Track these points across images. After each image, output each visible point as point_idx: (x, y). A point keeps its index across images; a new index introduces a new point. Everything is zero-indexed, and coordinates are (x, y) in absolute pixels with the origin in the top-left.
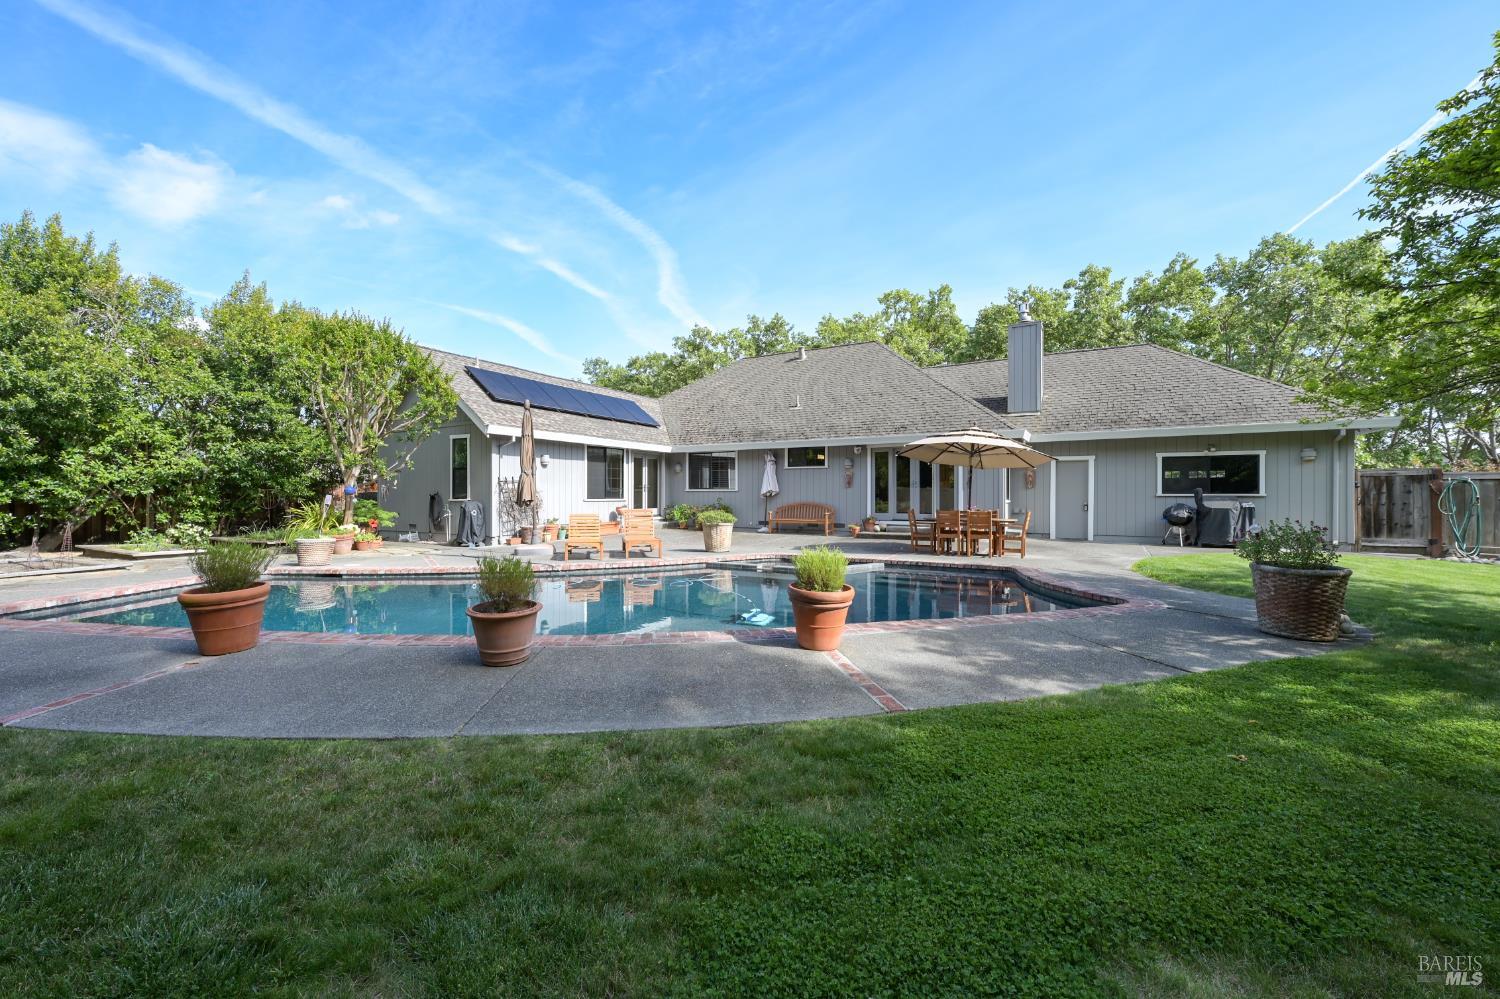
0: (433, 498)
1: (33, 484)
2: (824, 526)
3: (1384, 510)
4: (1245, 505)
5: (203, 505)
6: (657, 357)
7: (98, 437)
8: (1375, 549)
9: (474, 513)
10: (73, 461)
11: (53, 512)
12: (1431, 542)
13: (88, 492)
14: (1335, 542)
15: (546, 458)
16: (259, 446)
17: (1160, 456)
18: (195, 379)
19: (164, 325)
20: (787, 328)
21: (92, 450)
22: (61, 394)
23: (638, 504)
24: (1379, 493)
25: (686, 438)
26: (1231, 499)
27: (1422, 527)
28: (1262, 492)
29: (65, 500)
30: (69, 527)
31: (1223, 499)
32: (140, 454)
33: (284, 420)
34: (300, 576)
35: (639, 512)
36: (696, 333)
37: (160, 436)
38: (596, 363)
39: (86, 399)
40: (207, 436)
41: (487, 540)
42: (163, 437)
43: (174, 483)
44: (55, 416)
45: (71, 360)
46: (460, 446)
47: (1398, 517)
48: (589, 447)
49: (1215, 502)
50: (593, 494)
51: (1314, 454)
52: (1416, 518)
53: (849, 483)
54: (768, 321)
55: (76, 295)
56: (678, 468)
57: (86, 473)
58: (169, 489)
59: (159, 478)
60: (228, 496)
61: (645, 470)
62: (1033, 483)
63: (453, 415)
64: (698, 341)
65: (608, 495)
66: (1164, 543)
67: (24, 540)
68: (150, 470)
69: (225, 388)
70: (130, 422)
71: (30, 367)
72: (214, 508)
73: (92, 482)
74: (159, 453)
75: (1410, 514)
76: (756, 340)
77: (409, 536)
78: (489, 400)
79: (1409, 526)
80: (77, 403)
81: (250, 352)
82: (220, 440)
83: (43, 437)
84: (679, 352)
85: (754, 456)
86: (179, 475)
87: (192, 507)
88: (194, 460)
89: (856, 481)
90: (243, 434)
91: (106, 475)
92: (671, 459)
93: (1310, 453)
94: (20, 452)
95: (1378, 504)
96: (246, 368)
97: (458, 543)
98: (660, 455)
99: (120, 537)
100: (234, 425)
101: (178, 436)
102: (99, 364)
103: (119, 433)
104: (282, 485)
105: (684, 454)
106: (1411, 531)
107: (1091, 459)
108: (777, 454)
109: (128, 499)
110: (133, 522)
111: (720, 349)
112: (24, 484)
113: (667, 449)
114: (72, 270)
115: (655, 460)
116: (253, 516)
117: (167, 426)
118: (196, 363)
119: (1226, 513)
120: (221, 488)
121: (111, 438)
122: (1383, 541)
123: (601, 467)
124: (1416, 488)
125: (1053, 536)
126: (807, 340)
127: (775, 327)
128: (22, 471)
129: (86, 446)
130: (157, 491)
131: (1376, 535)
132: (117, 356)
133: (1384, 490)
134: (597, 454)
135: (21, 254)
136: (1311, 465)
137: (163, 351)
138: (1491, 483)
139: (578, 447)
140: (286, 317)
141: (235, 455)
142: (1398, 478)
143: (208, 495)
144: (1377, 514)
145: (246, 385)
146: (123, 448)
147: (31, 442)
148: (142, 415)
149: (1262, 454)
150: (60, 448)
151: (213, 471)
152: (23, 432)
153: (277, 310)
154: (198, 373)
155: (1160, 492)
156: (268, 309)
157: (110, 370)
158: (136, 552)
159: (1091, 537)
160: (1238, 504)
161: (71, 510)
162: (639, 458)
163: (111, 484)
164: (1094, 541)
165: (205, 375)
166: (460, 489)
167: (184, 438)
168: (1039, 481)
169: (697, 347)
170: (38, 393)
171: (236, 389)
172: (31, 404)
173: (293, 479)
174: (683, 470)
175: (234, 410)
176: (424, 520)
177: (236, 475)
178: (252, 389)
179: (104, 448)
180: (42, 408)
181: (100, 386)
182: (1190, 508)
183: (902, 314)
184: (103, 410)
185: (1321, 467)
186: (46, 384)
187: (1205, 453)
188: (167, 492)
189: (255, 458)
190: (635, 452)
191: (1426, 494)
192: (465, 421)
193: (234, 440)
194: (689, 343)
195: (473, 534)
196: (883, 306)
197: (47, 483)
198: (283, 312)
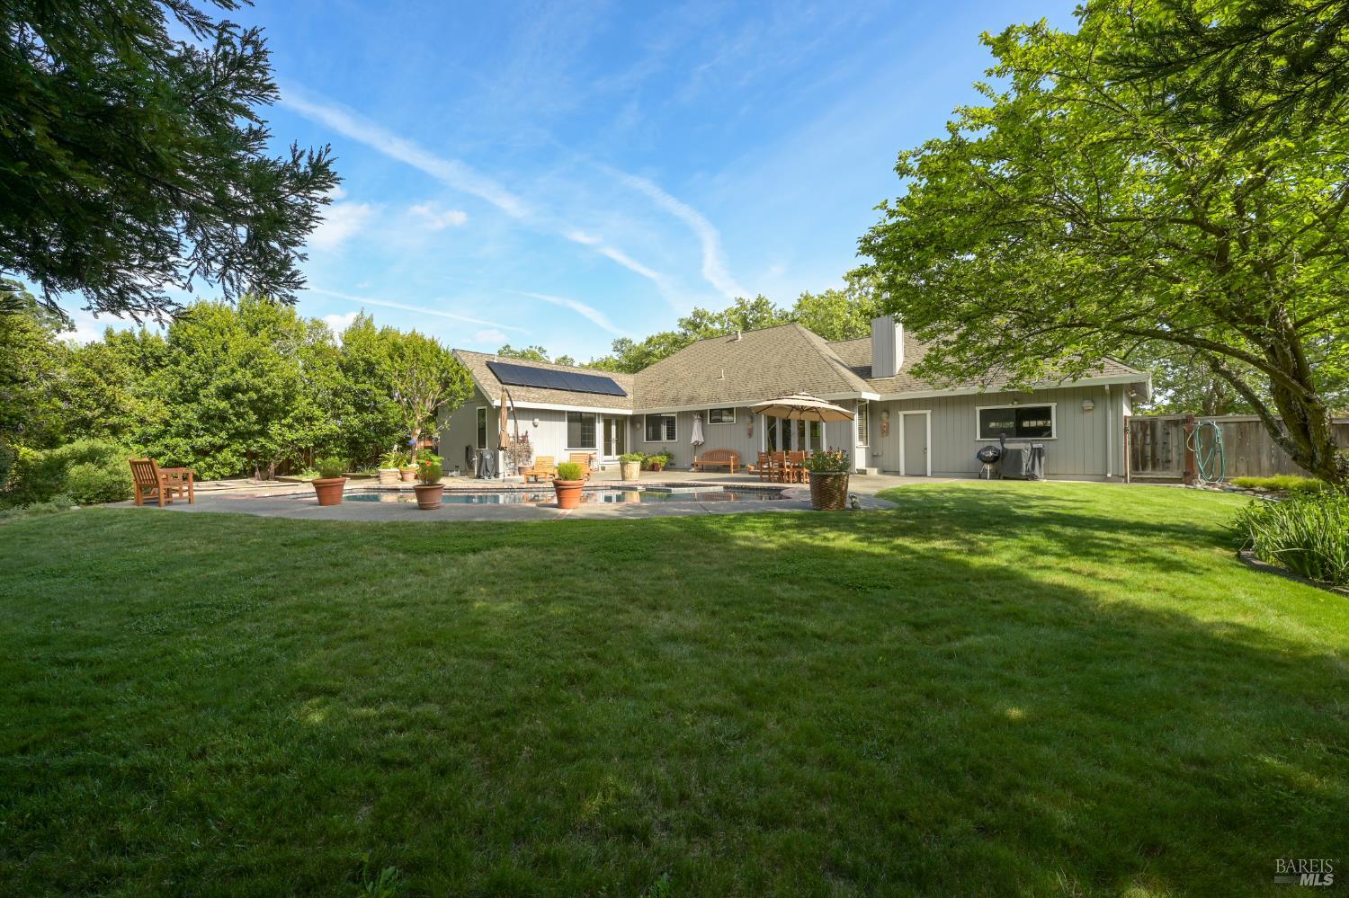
0: (467, 448)
1: (256, 442)
2: (729, 466)
3: (1149, 449)
4: (1035, 446)
5: (339, 454)
6: (665, 336)
7: (286, 413)
8: (1142, 480)
9: (488, 457)
10: (274, 428)
11: (265, 458)
12: (1186, 474)
13: (281, 446)
14: (1109, 475)
15: (537, 420)
16: (368, 417)
17: (978, 409)
18: (333, 378)
19: (318, 347)
20: (770, 306)
21: (283, 421)
22: (269, 391)
23: (608, 451)
24: (1145, 435)
25: (646, 404)
26: (1025, 442)
27: (1179, 462)
28: (1054, 436)
29: (270, 450)
30: (272, 466)
31: (1019, 442)
32: (307, 423)
33: (383, 399)
34: (379, 490)
35: (608, 457)
36: (696, 314)
37: (316, 413)
38: (622, 342)
39: (280, 393)
40: (341, 411)
41: (496, 475)
42: (318, 413)
43: (324, 440)
44: (266, 403)
45: (273, 371)
46: (482, 413)
47: (1160, 455)
48: (569, 412)
49: (1013, 445)
50: (571, 444)
51: (1091, 405)
52: (1174, 456)
53: (750, 435)
54: (753, 301)
55: (276, 335)
56: (638, 426)
57: (280, 435)
58: (321, 443)
59: (316, 438)
60: (353, 448)
61: (614, 428)
62: (888, 433)
63: (472, 395)
64: (698, 320)
65: (583, 445)
66: (980, 477)
67: (251, 474)
68: (311, 433)
69: (350, 383)
70: (302, 404)
71: (254, 377)
72: (345, 456)
73: (284, 440)
74: (316, 423)
75: (1168, 451)
76: (744, 319)
77: (454, 473)
78: (498, 383)
79: (1168, 461)
80: (275, 395)
81: (363, 360)
82: (347, 414)
83: (260, 414)
84: (682, 330)
85: (687, 415)
86: (326, 435)
87: (333, 455)
88: (334, 426)
89: (755, 432)
90: (360, 408)
91: (290, 436)
92: (634, 420)
93: (1088, 404)
94: (250, 423)
95: (1144, 444)
96: (361, 370)
97: (479, 477)
98: (625, 417)
99: (296, 472)
100: (355, 404)
101: (326, 412)
102: (285, 374)
103: (296, 411)
104: (382, 441)
105: (642, 415)
106: (1170, 465)
107: (928, 412)
108: (702, 414)
109: (300, 450)
110: (303, 463)
111: (717, 326)
112: (250, 441)
113: (630, 412)
114: (273, 318)
115: (621, 421)
116: (367, 461)
117: (320, 406)
118: (334, 367)
119: (1019, 452)
120: (350, 444)
121: (292, 414)
122: (1149, 473)
123: (578, 426)
124: (1173, 431)
125: (902, 471)
126: (787, 315)
127: (760, 305)
128: (251, 434)
129: (280, 419)
130: (316, 446)
131: (1143, 469)
132: (295, 368)
133: (1149, 432)
134: (574, 418)
135: (248, 311)
136: (1090, 414)
137: (319, 363)
138: (1233, 426)
139: (562, 412)
140: (384, 335)
141: (355, 422)
142: (1159, 423)
143: (342, 448)
144: (1143, 452)
145: (361, 380)
146: (297, 420)
147: (255, 418)
148: (307, 401)
149: (1053, 405)
150: (268, 420)
151: (343, 433)
152: (251, 412)
153: (377, 333)
154: (336, 374)
155: (978, 438)
156: (373, 333)
157: (291, 376)
158: (304, 479)
159: (929, 473)
160: (1029, 446)
161: (273, 456)
162: (608, 420)
163: (293, 441)
164: (932, 476)
165: (339, 375)
166: (482, 443)
167: (329, 414)
168: (891, 433)
169: (696, 326)
170: (258, 391)
171: (357, 382)
172: (255, 396)
173: (389, 438)
174: (642, 427)
175: (356, 395)
176: (463, 464)
177: (356, 435)
178: (365, 382)
179: (289, 420)
180: (260, 399)
181: (287, 386)
182: (996, 449)
183: (866, 288)
184: (289, 398)
185: (1098, 414)
186: (262, 386)
187: (1010, 406)
188: (320, 445)
189: (367, 425)
190: (603, 415)
191: (1182, 435)
192: (481, 397)
193: (355, 413)
194: (690, 323)
195: (487, 470)
196: (848, 283)
197: (262, 440)
198: (382, 333)
